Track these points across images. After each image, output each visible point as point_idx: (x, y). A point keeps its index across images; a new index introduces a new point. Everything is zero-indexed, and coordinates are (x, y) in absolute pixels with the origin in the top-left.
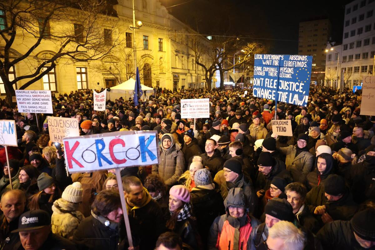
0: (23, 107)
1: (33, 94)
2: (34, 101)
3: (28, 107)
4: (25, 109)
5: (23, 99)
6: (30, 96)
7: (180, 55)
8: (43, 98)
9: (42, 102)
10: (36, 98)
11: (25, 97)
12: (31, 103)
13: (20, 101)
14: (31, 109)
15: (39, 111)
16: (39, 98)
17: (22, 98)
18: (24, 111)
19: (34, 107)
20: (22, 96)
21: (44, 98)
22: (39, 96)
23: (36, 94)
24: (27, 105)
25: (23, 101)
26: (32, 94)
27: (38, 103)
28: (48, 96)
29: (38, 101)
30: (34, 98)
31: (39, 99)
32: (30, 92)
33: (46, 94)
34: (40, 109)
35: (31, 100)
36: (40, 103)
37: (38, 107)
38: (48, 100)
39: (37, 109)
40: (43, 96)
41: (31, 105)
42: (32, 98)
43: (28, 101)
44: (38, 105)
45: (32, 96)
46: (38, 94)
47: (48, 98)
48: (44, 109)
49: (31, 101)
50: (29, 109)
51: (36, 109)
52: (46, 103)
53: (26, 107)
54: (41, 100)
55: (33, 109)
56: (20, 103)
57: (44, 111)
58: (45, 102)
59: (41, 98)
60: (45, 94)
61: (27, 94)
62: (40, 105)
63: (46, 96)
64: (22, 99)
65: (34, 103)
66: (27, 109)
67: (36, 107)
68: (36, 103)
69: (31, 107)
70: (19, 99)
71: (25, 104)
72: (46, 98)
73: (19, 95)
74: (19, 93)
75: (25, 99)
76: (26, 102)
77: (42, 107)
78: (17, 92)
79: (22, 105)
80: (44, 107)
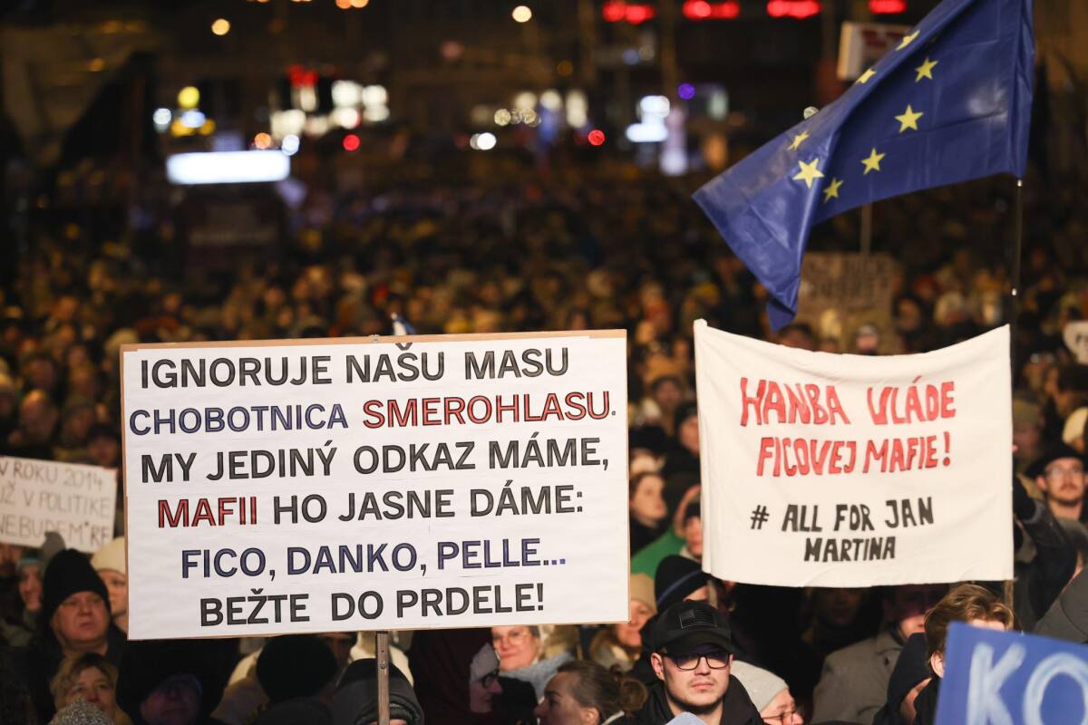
0: (213, 564)
1: (384, 389)
2: (379, 484)
3: (277, 561)
4: (241, 585)
5: (229, 465)
6: (338, 417)
8: (508, 431)
9: (494, 480)
10: (410, 435)
11: (251, 439)
12: (338, 506)
13: (173, 492)
14: (320, 586)
15: (429, 600)
16: (453, 433)
17: (207, 447)
18: (209, 609)
19: (375, 556)
20: (213, 420)
21: (522, 432)
22: (457, 409)
23: (421, 389)
24: (274, 538)
25: (227, 487)
26: (355, 397)
27: (435, 505)
28: (581, 405)
29: (443, 478)
30: (380, 437)
31: (456, 455)
32: (336, 369)
33: (561, 387)
34: (454, 575)
35: (342, 462)
36: (460, 503)
37: (428, 555)
38: (580, 452)
39: (414, 581)
40: (520, 408)
41: (333, 533)
42: (346, 441)
43: (297, 486)
44: (424, 533)
45: (354, 413)
46: (455, 383)
47: (583, 428)
48: (507, 579)
49: (340, 485)
50: (285, 584)
51: (388, 583)
52: (554, 500)
53: (252, 560)
54: (480, 456)
55: (354, 582)
56: (168, 516)
57: (508, 599)
58: (535, 477)
59: (482, 435)
60: (539, 388)
61: (285, 397)
62: (461, 528)
63: (552, 407)
64: (204, 466)
65: (383, 507)
66: (270, 588)
67: (404, 558)
68: (403, 502)
69: (324, 560)
70: (167, 459)
71: (243, 522)
72: (559, 430)
73: (164, 415)
74: (173, 384)
75: (255, 454)
76: (266, 490)
77: (487, 544)
78: (149, 375)
79: (205, 537)
80: (515, 554)
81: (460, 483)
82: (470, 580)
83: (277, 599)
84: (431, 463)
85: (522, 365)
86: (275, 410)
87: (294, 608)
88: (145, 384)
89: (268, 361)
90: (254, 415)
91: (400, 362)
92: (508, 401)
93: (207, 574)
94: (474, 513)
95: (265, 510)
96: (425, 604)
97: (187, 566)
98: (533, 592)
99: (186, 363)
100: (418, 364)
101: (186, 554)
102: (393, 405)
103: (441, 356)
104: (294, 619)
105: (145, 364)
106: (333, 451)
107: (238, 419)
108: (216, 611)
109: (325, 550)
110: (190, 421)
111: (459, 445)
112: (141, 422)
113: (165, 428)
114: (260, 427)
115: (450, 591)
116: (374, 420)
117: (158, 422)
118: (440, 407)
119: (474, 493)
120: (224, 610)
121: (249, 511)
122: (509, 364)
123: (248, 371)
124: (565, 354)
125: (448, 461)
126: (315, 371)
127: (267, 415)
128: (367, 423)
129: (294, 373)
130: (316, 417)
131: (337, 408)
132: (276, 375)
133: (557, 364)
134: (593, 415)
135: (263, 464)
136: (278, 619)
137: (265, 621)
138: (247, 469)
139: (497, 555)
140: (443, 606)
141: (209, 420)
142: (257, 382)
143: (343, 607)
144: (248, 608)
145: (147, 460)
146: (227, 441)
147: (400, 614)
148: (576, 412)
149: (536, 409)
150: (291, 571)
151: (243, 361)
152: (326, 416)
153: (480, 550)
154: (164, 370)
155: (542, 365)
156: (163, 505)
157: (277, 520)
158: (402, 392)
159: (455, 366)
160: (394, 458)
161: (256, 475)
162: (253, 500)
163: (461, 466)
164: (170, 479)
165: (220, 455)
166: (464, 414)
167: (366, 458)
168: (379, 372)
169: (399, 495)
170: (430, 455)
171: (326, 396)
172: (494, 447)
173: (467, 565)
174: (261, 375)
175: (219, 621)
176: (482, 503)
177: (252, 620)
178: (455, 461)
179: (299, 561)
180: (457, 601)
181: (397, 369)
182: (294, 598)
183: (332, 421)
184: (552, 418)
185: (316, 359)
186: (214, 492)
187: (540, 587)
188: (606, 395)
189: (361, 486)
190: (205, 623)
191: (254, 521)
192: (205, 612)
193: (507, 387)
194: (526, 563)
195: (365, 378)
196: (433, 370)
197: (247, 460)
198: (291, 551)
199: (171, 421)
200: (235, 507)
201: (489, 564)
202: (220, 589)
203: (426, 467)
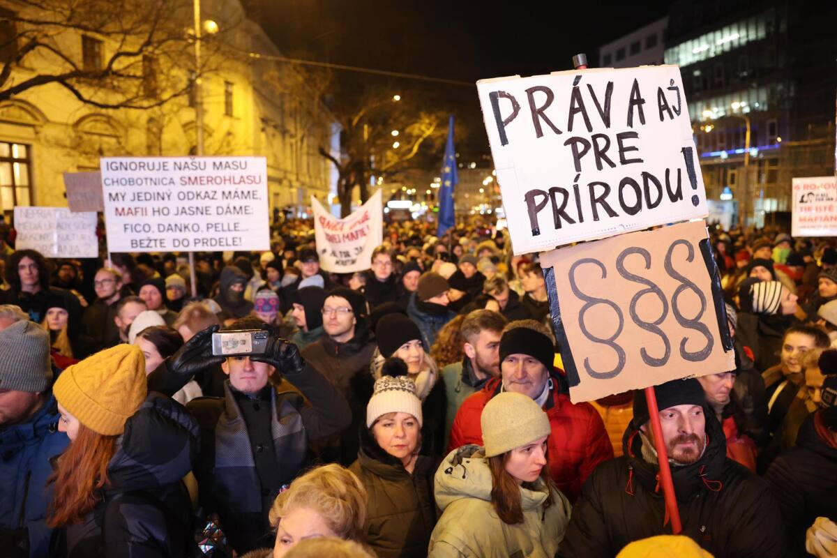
0: (134, 228)
1: (186, 173)
2: (186, 204)
3: (154, 228)
4: (143, 235)
5: (137, 197)
6: (172, 182)
7: (270, 130)
8: (228, 187)
9: (225, 203)
10: (196, 188)
11: (144, 188)
12: (173, 211)
13: (120, 204)
14: (169, 236)
15: (204, 241)
16: (210, 188)
17: (129, 190)
18: (133, 243)
19: (186, 227)
20: (131, 182)
21: (232, 188)
22: (210, 180)
23: (198, 173)
24: (154, 220)
25: (137, 204)
26: (177, 175)
27: (205, 211)
28: (252, 179)
29: (207, 202)
30: (186, 189)
32: (170, 165)
33: (245, 173)
34: (212, 234)
35: (174, 196)
36: (213, 211)
37: (203, 227)
38: (250, 195)
39: (200, 235)
40: (231, 180)
41: (172, 219)
42: (175, 189)
43: (159, 204)
44: (202, 220)
45: (177, 180)
46: (210, 172)
47: (253, 187)
48: (230, 235)
49: (174, 204)
50: (158, 235)
51: (191, 236)
52: (243, 210)
53: (147, 228)
54: (219, 195)
55: (180, 235)
56: (119, 212)
57: (230, 242)
58: (237, 203)
59: (220, 189)
60: (237, 174)
61: (155, 175)
62: (214, 219)
63: (242, 180)
64: (129, 197)
65: (188, 211)
66: (153, 236)
67: (196, 228)
68: (194, 210)
69: (170, 228)
70: (117, 194)
71: (142, 214)
72: (244, 187)
73: (115, 180)
74: (117, 169)
75: (145, 193)
76: (150, 205)
77: (222, 224)
78: (109, 166)
79: (130, 220)
80: (232, 227)
81: (212, 204)
82: (217, 235)
83: (156, 240)
84: (203, 197)
85: (231, 166)
86: (151, 179)
87: (161, 243)
88: (108, 169)
89: (148, 164)
90: (144, 181)
91: (192, 164)
92: (227, 178)
93: (132, 231)
94: (218, 214)
95: (150, 212)
96: (203, 243)
97: (125, 228)
98: (238, 240)
99: (121, 163)
100: (197, 165)
101: (125, 225)
102: (190, 178)
103: (205, 163)
104: (161, 246)
105: (107, 163)
106: (171, 193)
107: (139, 182)
108: (136, 243)
109: (170, 225)
110: (124, 182)
111: (212, 192)
112: (108, 182)
113: (115, 184)
114: (146, 183)
115: (211, 239)
116: (183, 183)
117: (113, 182)
118: (205, 180)
119: (218, 208)
120: (138, 243)
121: (144, 212)
122: (227, 165)
123: (142, 166)
124: (246, 163)
125: (208, 197)
126: (164, 166)
127: (149, 181)
128: (182, 184)
129: (157, 167)
130: (165, 182)
131: (171, 179)
132: (151, 167)
133: (243, 166)
134: (255, 183)
135: (148, 196)
136: (156, 246)
137: (151, 247)
138: (143, 198)
139: (226, 228)
140: (209, 243)
141: (130, 182)
142: (144, 169)
143: (177, 243)
144: (146, 243)
145: (110, 195)
146: (136, 189)
147: (195, 246)
148: (250, 182)
149: (237, 180)
150: (159, 231)
151: (140, 163)
152: (168, 181)
153: (220, 226)
154: (114, 165)
155: (239, 166)
156: (117, 209)
157: (154, 214)
158: (193, 174)
159: (210, 166)
160: (191, 196)
161: (146, 200)
162: (146, 209)
163: (213, 198)
164: (118, 200)
165: (134, 194)
166: (213, 181)
167: (182, 196)
168: (185, 167)
169: (192, 207)
170: (203, 195)
171: (168, 175)
172: (223, 193)
173: (216, 231)
174: (146, 167)
175: (137, 246)
176: (220, 211)
177: (148, 246)
178: (211, 196)
179: (162, 228)
180: (214, 242)
181: (191, 166)
182: (161, 240)
183: (170, 183)
184: (242, 183)
185: (164, 163)
186: (133, 205)
187: (240, 239)
188: (260, 177)
189: (181, 204)
190: (133, 247)
191: (146, 214)
192: (132, 244)
193: (226, 173)
194: (235, 230)
195: (180, 169)
196: (202, 167)
197: (143, 195)
198: (159, 225)
199: (117, 182)
200: (140, 210)
201: (223, 230)
202: (138, 236)
203: (201, 198)
